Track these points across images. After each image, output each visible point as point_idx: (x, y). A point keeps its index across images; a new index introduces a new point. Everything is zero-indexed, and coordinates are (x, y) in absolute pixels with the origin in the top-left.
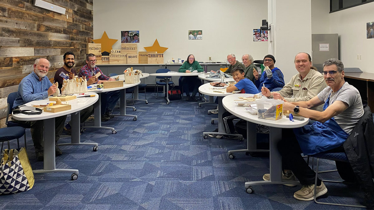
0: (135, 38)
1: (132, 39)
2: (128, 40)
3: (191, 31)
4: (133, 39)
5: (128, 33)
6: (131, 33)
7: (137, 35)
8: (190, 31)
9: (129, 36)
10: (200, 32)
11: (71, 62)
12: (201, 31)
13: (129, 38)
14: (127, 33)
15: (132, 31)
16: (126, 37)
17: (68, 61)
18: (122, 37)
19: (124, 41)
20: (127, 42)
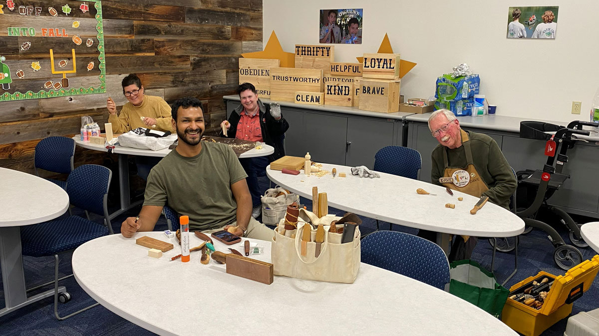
0: (352, 30)
1: (344, 32)
2: (335, 34)
3: (516, 9)
4: (347, 34)
5: (336, 17)
6: (343, 16)
7: (357, 21)
8: (512, 11)
9: (337, 24)
10: (548, 13)
11: (196, 130)
12: (555, 10)
13: (337, 30)
14: (333, 14)
15: (345, 10)
16: (330, 26)
17: (185, 126)
18: (320, 27)
19: (326, 38)
20: (331, 43)
